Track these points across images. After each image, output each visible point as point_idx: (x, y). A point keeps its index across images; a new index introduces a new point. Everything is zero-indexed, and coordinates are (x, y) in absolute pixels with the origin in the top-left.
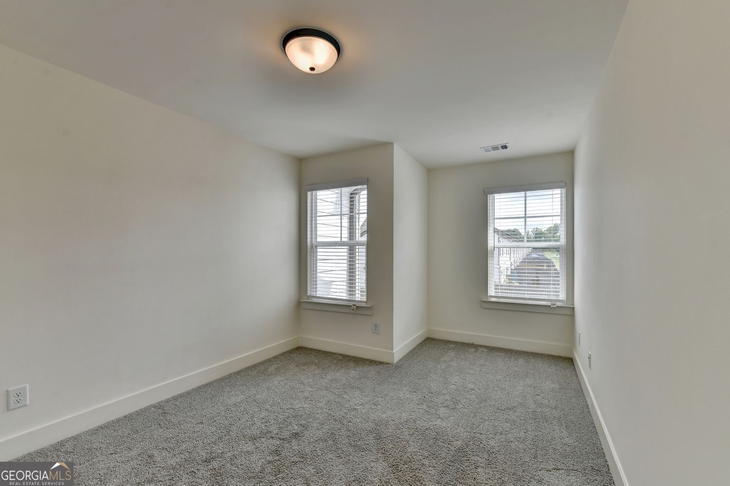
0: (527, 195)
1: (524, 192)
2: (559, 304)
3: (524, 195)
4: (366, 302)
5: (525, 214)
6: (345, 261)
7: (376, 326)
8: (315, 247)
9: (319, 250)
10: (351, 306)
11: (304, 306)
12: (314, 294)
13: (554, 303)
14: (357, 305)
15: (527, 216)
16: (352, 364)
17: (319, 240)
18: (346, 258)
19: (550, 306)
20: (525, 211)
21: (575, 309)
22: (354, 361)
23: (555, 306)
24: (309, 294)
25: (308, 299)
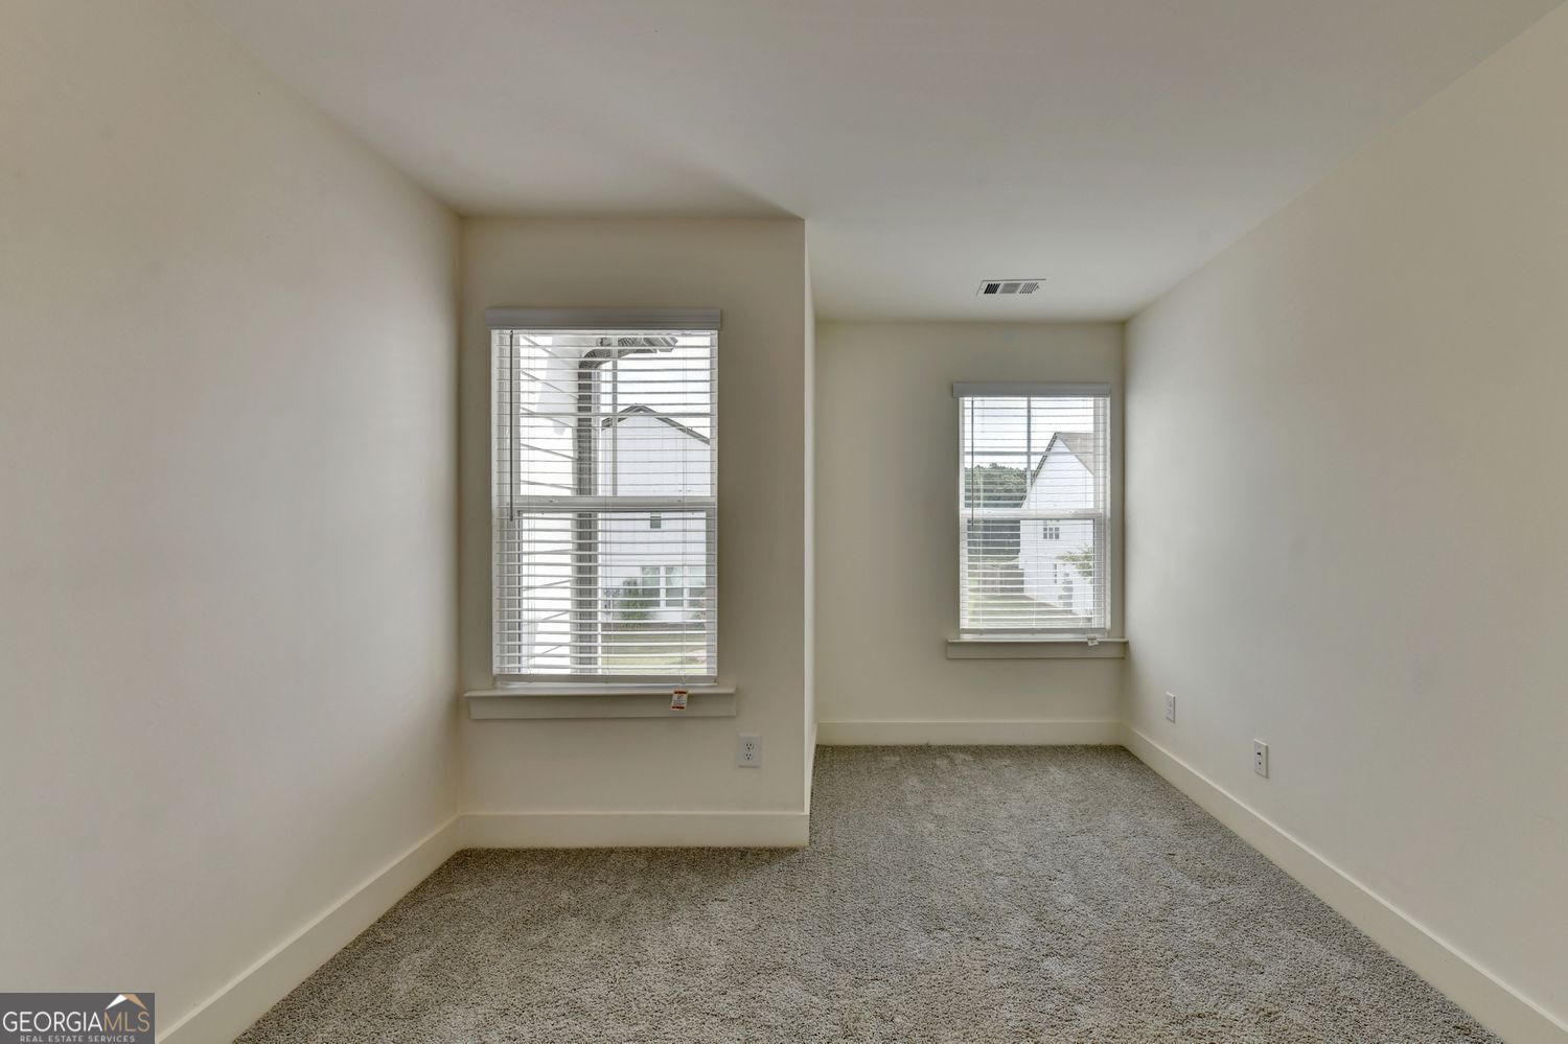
0: (1033, 404)
1: (1026, 399)
2: (1100, 638)
3: (1025, 404)
4: (715, 680)
5: (1029, 447)
6: (567, 559)
7: (749, 746)
8: (514, 513)
9: (526, 524)
10: (671, 696)
11: (478, 712)
12: (511, 668)
13: (1092, 636)
14: (690, 691)
15: (1032, 450)
16: (695, 881)
17: (525, 490)
18: (569, 546)
19: (1086, 643)
20: (1029, 440)
21: (1131, 644)
22: (693, 866)
23: (1096, 643)
24: (496, 671)
25: (494, 688)
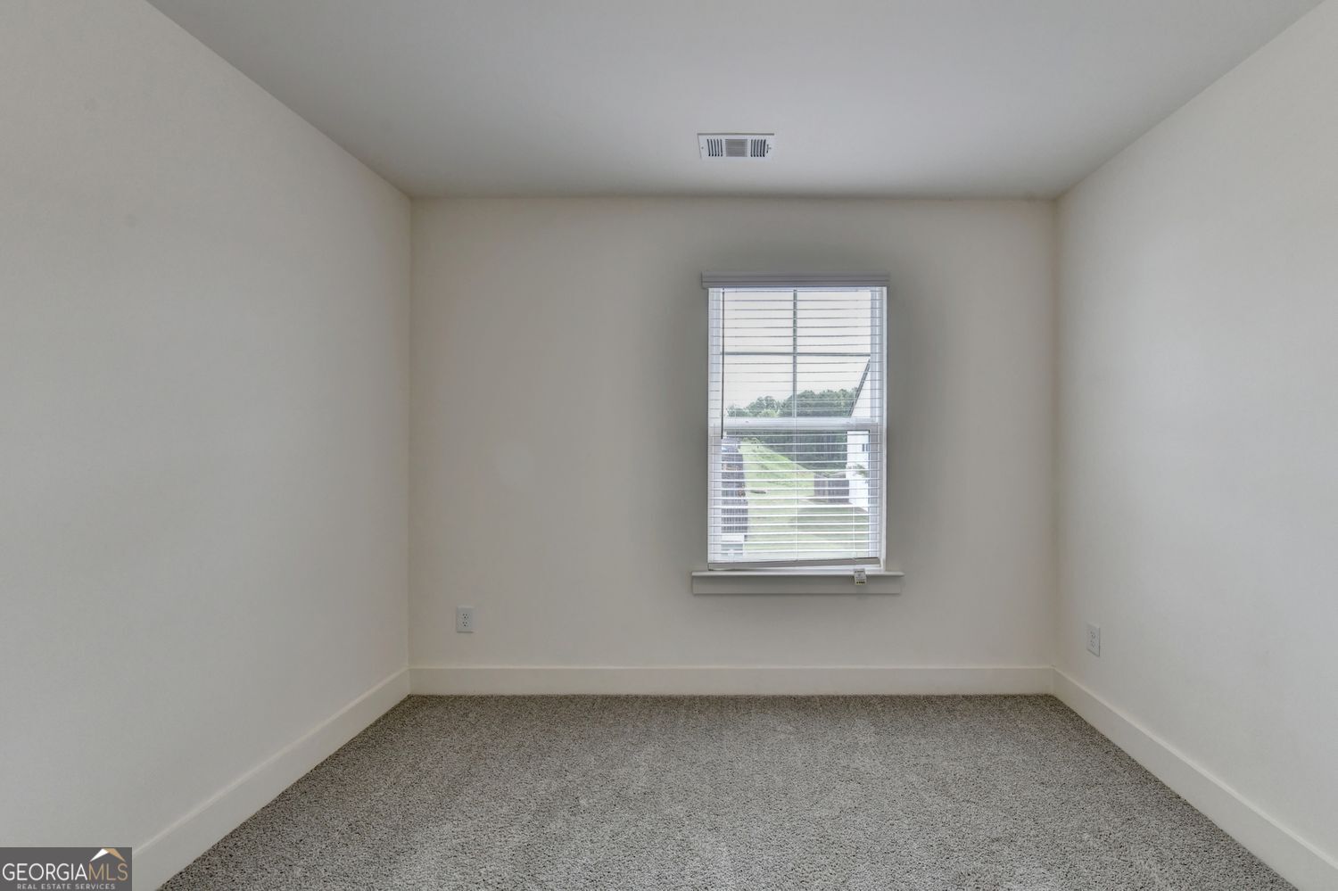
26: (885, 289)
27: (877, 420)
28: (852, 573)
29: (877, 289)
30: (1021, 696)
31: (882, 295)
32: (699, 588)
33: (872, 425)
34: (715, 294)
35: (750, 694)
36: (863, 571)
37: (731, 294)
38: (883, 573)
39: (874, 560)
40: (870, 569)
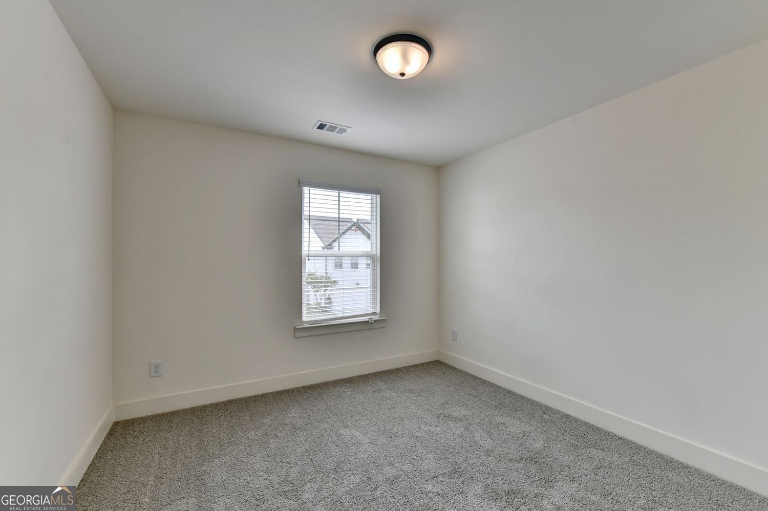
26: (378, 196)
27: (374, 253)
28: (368, 320)
29: (374, 195)
30: (429, 362)
31: (376, 198)
32: (298, 334)
33: (372, 255)
34: (306, 190)
35: (323, 381)
36: (372, 318)
37: (314, 191)
38: (379, 319)
39: (374, 314)
40: (375, 318)
